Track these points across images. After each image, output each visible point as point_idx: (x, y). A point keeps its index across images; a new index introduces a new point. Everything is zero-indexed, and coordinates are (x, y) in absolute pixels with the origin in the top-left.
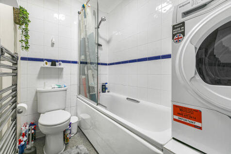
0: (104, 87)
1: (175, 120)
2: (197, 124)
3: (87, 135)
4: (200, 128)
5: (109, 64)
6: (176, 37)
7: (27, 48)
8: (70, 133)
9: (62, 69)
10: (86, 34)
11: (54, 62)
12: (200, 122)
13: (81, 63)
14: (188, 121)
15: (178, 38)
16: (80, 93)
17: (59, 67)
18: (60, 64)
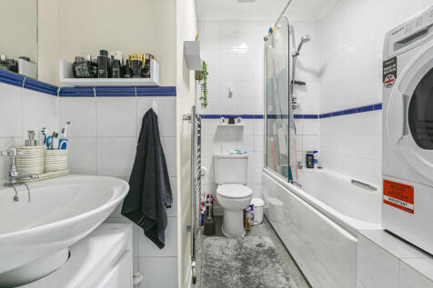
0: (310, 158)
1: (385, 202)
2: (409, 206)
3: (276, 228)
4: (412, 212)
5: (321, 116)
6: (387, 79)
7: (205, 105)
8: (252, 219)
9: (242, 127)
10: (274, 73)
11: (231, 119)
12: (412, 202)
13: (269, 117)
14: (399, 202)
15: (390, 81)
16: (267, 165)
17: (239, 124)
18: (239, 121)
